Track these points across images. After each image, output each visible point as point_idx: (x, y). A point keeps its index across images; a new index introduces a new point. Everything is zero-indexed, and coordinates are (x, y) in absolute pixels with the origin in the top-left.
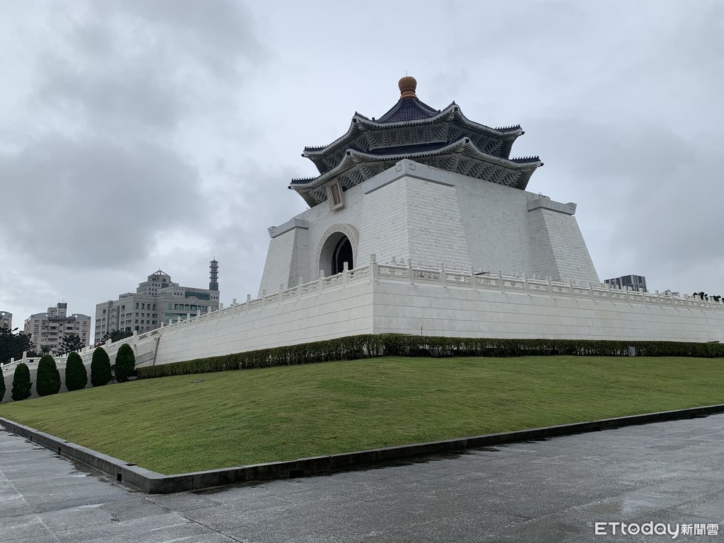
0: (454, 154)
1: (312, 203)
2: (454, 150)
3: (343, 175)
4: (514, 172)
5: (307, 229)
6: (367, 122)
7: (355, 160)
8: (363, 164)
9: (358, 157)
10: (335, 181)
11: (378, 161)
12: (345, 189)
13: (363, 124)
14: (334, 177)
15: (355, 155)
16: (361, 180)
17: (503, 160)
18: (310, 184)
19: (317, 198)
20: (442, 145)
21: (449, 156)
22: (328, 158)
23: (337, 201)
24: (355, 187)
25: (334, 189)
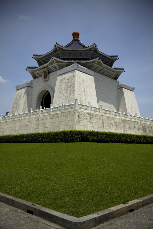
0: (93, 64)
1: (35, 77)
2: (93, 62)
3: (49, 67)
4: (114, 73)
5: (32, 87)
6: (60, 47)
7: (55, 62)
8: (58, 63)
9: (56, 60)
10: (45, 69)
11: (64, 63)
12: (49, 73)
13: (59, 48)
14: (45, 68)
15: (55, 59)
16: (56, 70)
17: (111, 68)
18: (35, 69)
19: (37, 75)
20: (89, 59)
21: (92, 64)
22: (43, 59)
23: (45, 77)
24: (54, 72)
25: (45, 72)
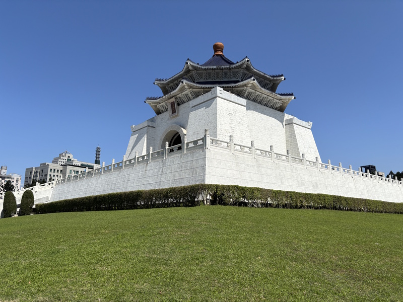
0: (245, 87)
1: (158, 112)
2: (245, 85)
3: (178, 96)
4: (279, 101)
5: (155, 127)
6: (195, 65)
7: (186, 87)
8: (191, 89)
9: (188, 85)
10: (173, 100)
12: (179, 105)
13: (192, 66)
14: (173, 97)
15: (186, 84)
16: (189, 100)
17: (273, 94)
18: (158, 100)
19: (161, 109)
20: (239, 82)
21: (242, 88)
22: (169, 86)
23: (174, 111)
24: (185, 104)
25: (172, 104)
